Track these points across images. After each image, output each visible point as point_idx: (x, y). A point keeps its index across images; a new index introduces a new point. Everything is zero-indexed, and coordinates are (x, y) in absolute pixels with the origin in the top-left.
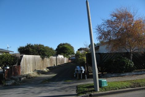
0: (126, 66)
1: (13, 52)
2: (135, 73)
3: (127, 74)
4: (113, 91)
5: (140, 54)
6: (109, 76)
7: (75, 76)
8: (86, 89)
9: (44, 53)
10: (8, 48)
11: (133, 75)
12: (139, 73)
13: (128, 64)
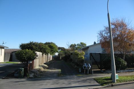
0: (122, 65)
1: (8, 48)
2: (127, 71)
3: (122, 71)
4: (125, 83)
5: (129, 56)
6: (109, 72)
7: (80, 71)
8: (105, 81)
9: (45, 50)
10: (3, 43)
11: (126, 72)
12: (130, 71)
13: (123, 63)
